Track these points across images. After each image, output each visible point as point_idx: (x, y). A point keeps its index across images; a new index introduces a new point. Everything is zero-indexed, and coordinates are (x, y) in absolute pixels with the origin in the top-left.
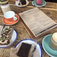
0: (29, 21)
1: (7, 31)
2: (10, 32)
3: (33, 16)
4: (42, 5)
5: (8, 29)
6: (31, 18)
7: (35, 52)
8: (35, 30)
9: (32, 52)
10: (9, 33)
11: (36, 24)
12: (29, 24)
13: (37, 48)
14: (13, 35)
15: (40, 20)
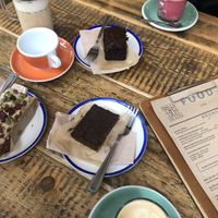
1: (10, 104)
2: (18, 112)
4: (180, 26)
5: (17, 96)
7: (125, 138)
9: (116, 136)
10: (13, 116)
13: (133, 129)
14: (31, 123)
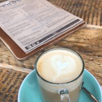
0: (10, 22)
3: (22, 10)
6: (17, 14)
8: (25, 37)
11: (29, 24)
12: (9, 28)
15: (38, 16)
